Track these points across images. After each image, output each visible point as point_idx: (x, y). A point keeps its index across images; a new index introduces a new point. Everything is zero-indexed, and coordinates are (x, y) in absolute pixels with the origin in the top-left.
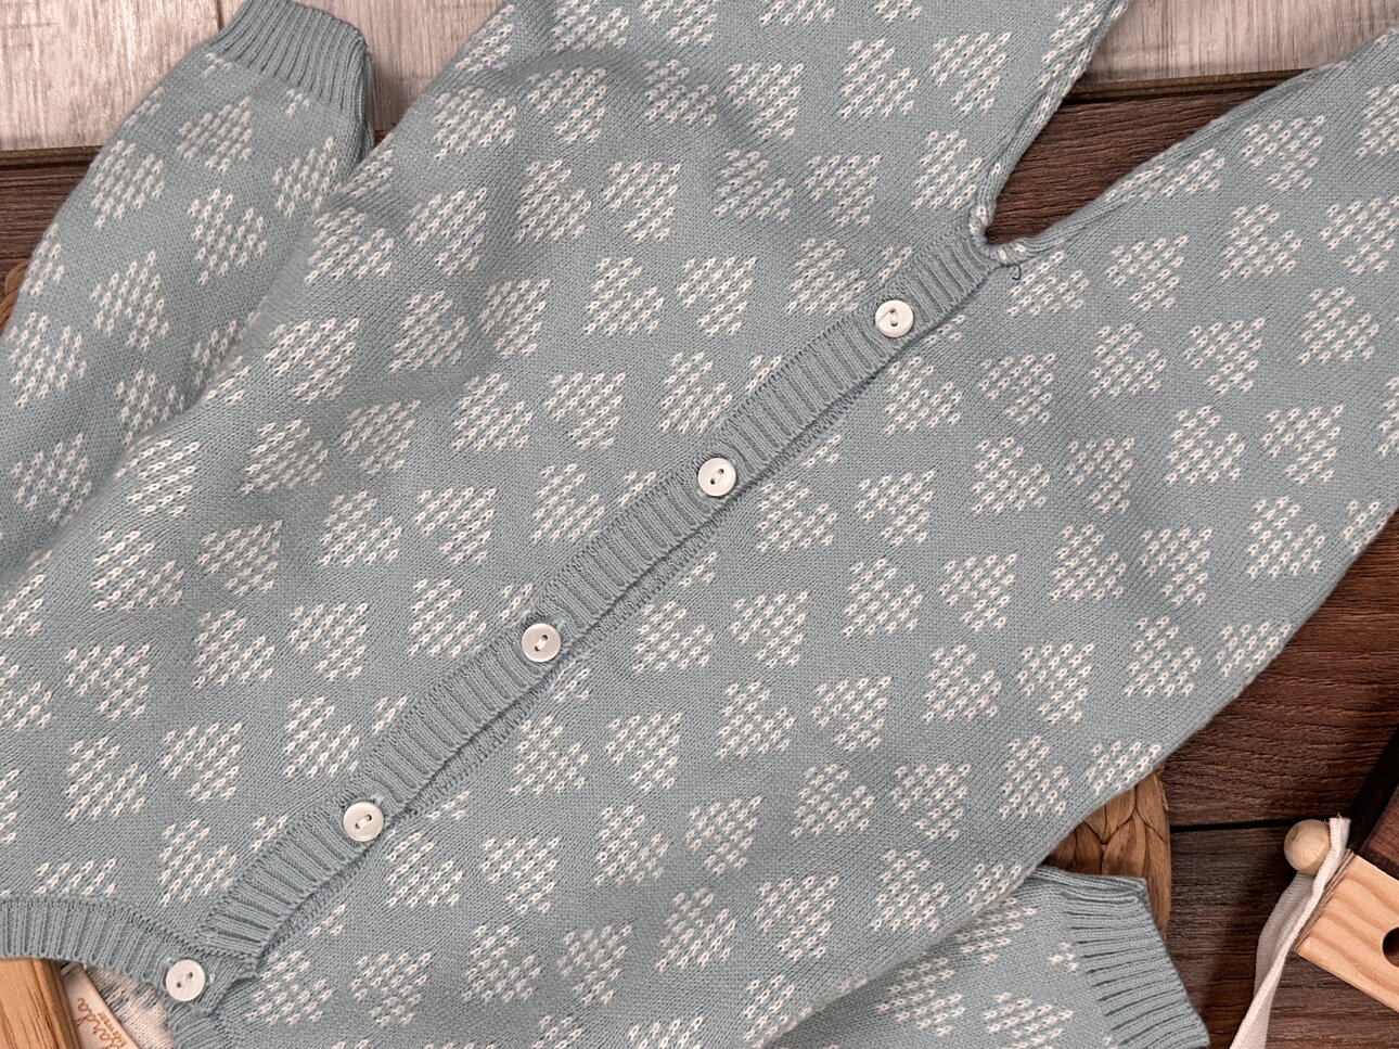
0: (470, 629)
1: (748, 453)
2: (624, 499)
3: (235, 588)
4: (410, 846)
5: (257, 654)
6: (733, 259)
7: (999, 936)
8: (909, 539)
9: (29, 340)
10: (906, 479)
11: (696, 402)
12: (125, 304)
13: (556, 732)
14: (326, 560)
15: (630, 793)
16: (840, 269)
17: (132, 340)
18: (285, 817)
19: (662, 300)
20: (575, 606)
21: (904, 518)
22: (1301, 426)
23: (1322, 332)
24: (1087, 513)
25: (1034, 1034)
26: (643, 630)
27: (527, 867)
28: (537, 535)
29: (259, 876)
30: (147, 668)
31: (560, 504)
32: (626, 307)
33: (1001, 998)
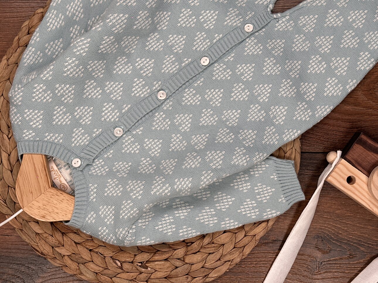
0: (146, 91)
1: (213, 56)
2: (183, 64)
3: (94, 75)
4: (128, 139)
5: (98, 92)
6: (213, 11)
7: (260, 171)
8: (248, 79)
9: (52, 16)
10: (248, 65)
11: (202, 44)
12: (74, 10)
13: (164, 116)
14: (115, 72)
15: (179, 132)
16: (237, 16)
17: (75, 18)
18: (101, 129)
19: (196, 19)
20: (170, 88)
21: (247, 74)
22: (339, 62)
23: (347, 40)
24: (289, 77)
25: (266, 193)
26: (185, 95)
27: (154, 146)
28: (163, 71)
29: (94, 142)
30: (74, 91)
31: (169, 64)
32: (187, 21)
33: (259, 185)
